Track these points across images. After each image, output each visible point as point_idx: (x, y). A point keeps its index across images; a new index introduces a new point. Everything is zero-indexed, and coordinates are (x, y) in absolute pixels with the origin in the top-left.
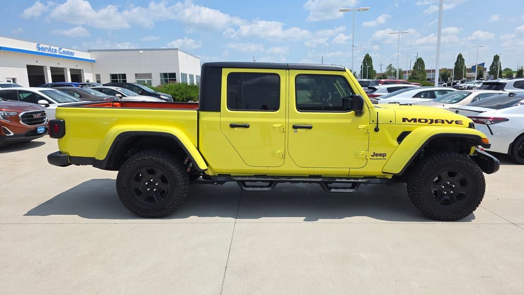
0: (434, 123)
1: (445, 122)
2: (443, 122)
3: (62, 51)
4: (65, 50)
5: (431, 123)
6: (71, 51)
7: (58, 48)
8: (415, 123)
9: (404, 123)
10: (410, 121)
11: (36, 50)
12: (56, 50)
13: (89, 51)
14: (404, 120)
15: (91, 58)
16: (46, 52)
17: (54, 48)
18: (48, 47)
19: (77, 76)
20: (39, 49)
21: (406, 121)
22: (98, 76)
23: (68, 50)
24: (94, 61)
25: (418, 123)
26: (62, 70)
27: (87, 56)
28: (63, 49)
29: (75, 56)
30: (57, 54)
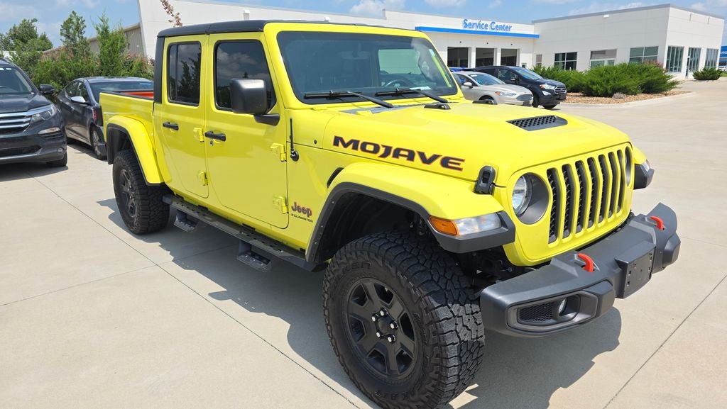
0: (390, 158)
1: (417, 157)
2: (411, 156)
3: (494, 26)
4: (499, 24)
5: (384, 156)
6: (506, 24)
7: (491, 22)
8: (354, 152)
9: (335, 148)
10: (346, 145)
11: (461, 28)
12: (486, 26)
13: (534, 22)
14: (337, 140)
15: (535, 31)
16: (474, 29)
17: (485, 22)
18: (477, 22)
19: (510, 58)
20: (466, 25)
21: (340, 144)
22: (539, 57)
23: (502, 24)
24: (537, 36)
25: (359, 152)
26: (491, 51)
27: (529, 29)
28: (497, 23)
29: (511, 32)
30: (488, 30)
